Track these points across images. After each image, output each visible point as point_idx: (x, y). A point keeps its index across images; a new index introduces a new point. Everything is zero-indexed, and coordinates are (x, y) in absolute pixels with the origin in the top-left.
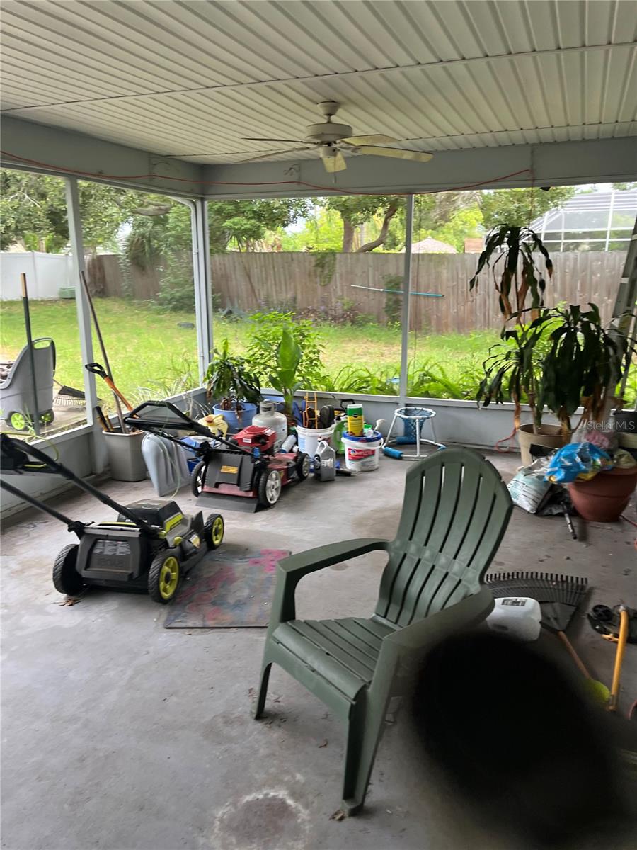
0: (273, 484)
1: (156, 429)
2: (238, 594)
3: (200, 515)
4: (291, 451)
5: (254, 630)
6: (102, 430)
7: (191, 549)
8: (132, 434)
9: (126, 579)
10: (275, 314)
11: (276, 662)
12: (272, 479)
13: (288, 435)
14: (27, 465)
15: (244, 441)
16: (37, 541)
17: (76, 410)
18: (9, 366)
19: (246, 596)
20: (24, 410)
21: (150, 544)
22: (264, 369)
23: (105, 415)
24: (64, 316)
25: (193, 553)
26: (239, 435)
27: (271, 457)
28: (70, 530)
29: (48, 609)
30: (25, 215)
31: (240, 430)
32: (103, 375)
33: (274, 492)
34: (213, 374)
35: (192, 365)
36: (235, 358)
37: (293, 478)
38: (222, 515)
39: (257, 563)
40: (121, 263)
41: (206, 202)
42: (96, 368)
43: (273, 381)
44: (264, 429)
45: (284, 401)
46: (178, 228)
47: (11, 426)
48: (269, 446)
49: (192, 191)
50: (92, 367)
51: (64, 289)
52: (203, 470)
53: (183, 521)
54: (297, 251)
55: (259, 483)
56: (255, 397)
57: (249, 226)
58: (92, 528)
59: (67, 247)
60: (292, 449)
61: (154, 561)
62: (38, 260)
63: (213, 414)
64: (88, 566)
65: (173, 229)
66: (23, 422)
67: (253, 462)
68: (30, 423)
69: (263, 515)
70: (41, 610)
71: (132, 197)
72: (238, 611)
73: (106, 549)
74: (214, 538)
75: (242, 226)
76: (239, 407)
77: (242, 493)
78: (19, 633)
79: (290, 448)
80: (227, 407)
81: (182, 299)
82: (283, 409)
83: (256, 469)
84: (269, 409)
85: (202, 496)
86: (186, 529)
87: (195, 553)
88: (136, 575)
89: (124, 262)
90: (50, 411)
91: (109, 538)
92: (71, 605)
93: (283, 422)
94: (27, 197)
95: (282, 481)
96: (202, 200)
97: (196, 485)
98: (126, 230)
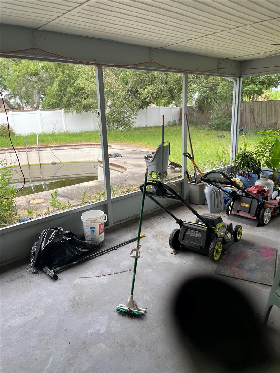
0: (267, 214)
1: (214, 183)
2: (250, 265)
3: (231, 224)
4: (275, 199)
5: (259, 284)
6: (187, 181)
7: (227, 240)
8: (200, 184)
9: (199, 248)
10: (271, 131)
11: (275, 305)
12: (267, 212)
13: (274, 191)
14: (167, 195)
15: (253, 192)
16: (161, 224)
17: (176, 172)
18: (153, 153)
19: (254, 267)
20: (157, 170)
21: (210, 234)
22: (262, 158)
23: (189, 175)
24: (170, 132)
25: (228, 241)
26: (250, 189)
27: (266, 201)
28: (177, 223)
29: (166, 254)
30: (160, 91)
31: (251, 187)
32: (190, 158)
33: (267, 219)
34: (238, 159)
35: (226, 155)
36: (250, 152)
37: (277, 213)
38: (242, 226)
39: (259, 252)
40: (194, 109)
41: (241, 79)
42: (187, 155)
43: (268, 164)
44: (263, 187)
45: (273, 174)
46: (222, 92)
47: (152, 177)
48: (266, 196)
49: (236, 74)
50: (186, 155)
51: (170, 121)
52: (232, 203)
53: (224, 226)
54: (276, 99)
55: (260, 213)
56: (258, 171)
57: (257, 89)
58: (186, 223)
59: (172, 103)
60: (276, 198)
61: (212, 243)
62: (161, 110)
63: (236, 178)
64: (183, 239)
65: (219, 93)
66: (156, 175)
67: (258, 203)
68: (159, 176)
69: (261, 229)
70: (164, 254)
71: (203, 80)
72: (250, 273)
73: (191, 233)
74: (238, 236)
75: (253, 89)
76: (249, 175)
77: (250, 217)
78: (156, 261)
79: (275, 198)
80: (243, 175)
81: (220, 124)
82: (272, 178)
83: (258, 206)
84: (265, 177)
85: (231, 215)
86: (225, 230)
87: (229, 242)
88: (203, 247)
89: (195, 108)
90: (166, 172)
91: (193, 229)
92: (175, 254)
93: (272, 184)
94: (161, 84)
95: (272, 213)
96: (240, 78)
97: (228, 210)
98: (197, 95)
